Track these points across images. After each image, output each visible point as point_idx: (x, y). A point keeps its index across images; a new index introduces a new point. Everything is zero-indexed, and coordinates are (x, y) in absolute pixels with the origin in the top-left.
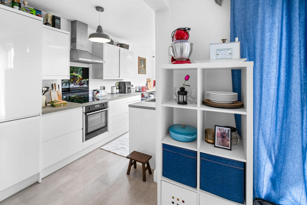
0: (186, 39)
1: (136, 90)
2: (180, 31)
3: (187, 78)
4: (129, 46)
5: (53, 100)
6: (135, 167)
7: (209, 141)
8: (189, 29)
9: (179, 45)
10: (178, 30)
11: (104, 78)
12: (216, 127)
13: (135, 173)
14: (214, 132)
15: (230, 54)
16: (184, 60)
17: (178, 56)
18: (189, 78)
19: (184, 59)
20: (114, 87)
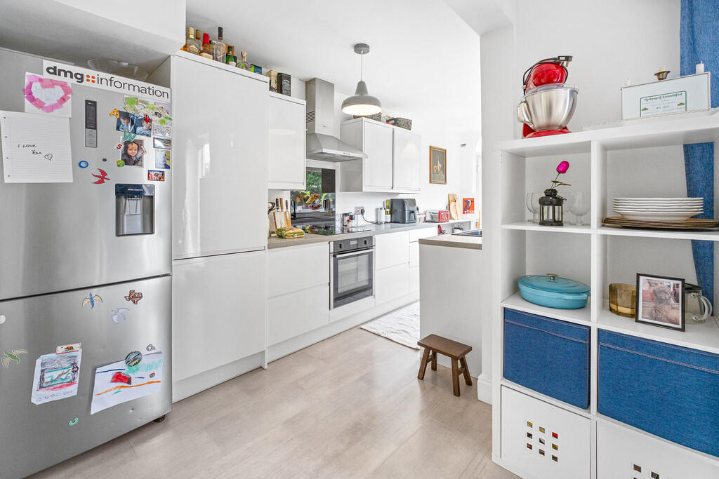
0: (561, 81)
1: (425, 218)
2: (544, 66)
3: (563, 168)
4: (413, 123)
5: (279, 227)
6: (434, 368)
7: (621, 309)
8: (568, 58)
9: (542, 96)
10: (542, 63)
11: (365, 189)
12: (641, 278)
13: (434, 379)
14: (635, 289)
15: (681, 104)
16: (556, 128)
17: (540, 120)
18: (567, 168)
19: (556, 125)
20: (381, 209)
